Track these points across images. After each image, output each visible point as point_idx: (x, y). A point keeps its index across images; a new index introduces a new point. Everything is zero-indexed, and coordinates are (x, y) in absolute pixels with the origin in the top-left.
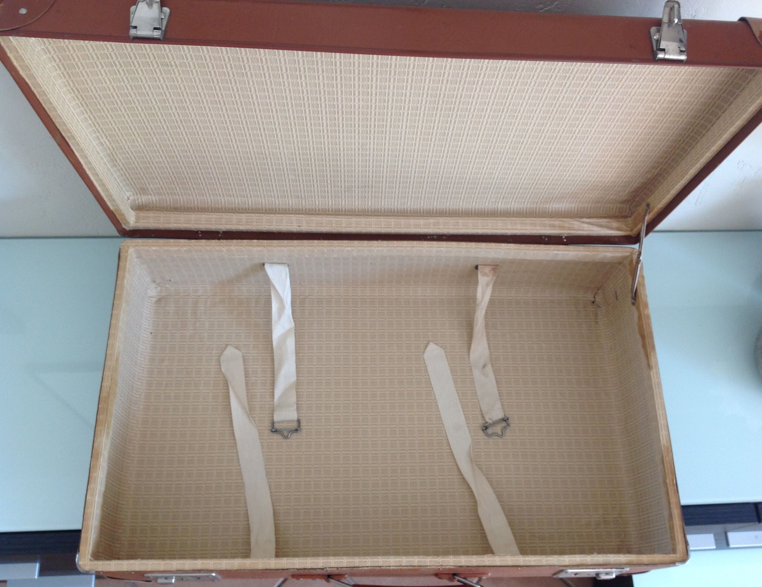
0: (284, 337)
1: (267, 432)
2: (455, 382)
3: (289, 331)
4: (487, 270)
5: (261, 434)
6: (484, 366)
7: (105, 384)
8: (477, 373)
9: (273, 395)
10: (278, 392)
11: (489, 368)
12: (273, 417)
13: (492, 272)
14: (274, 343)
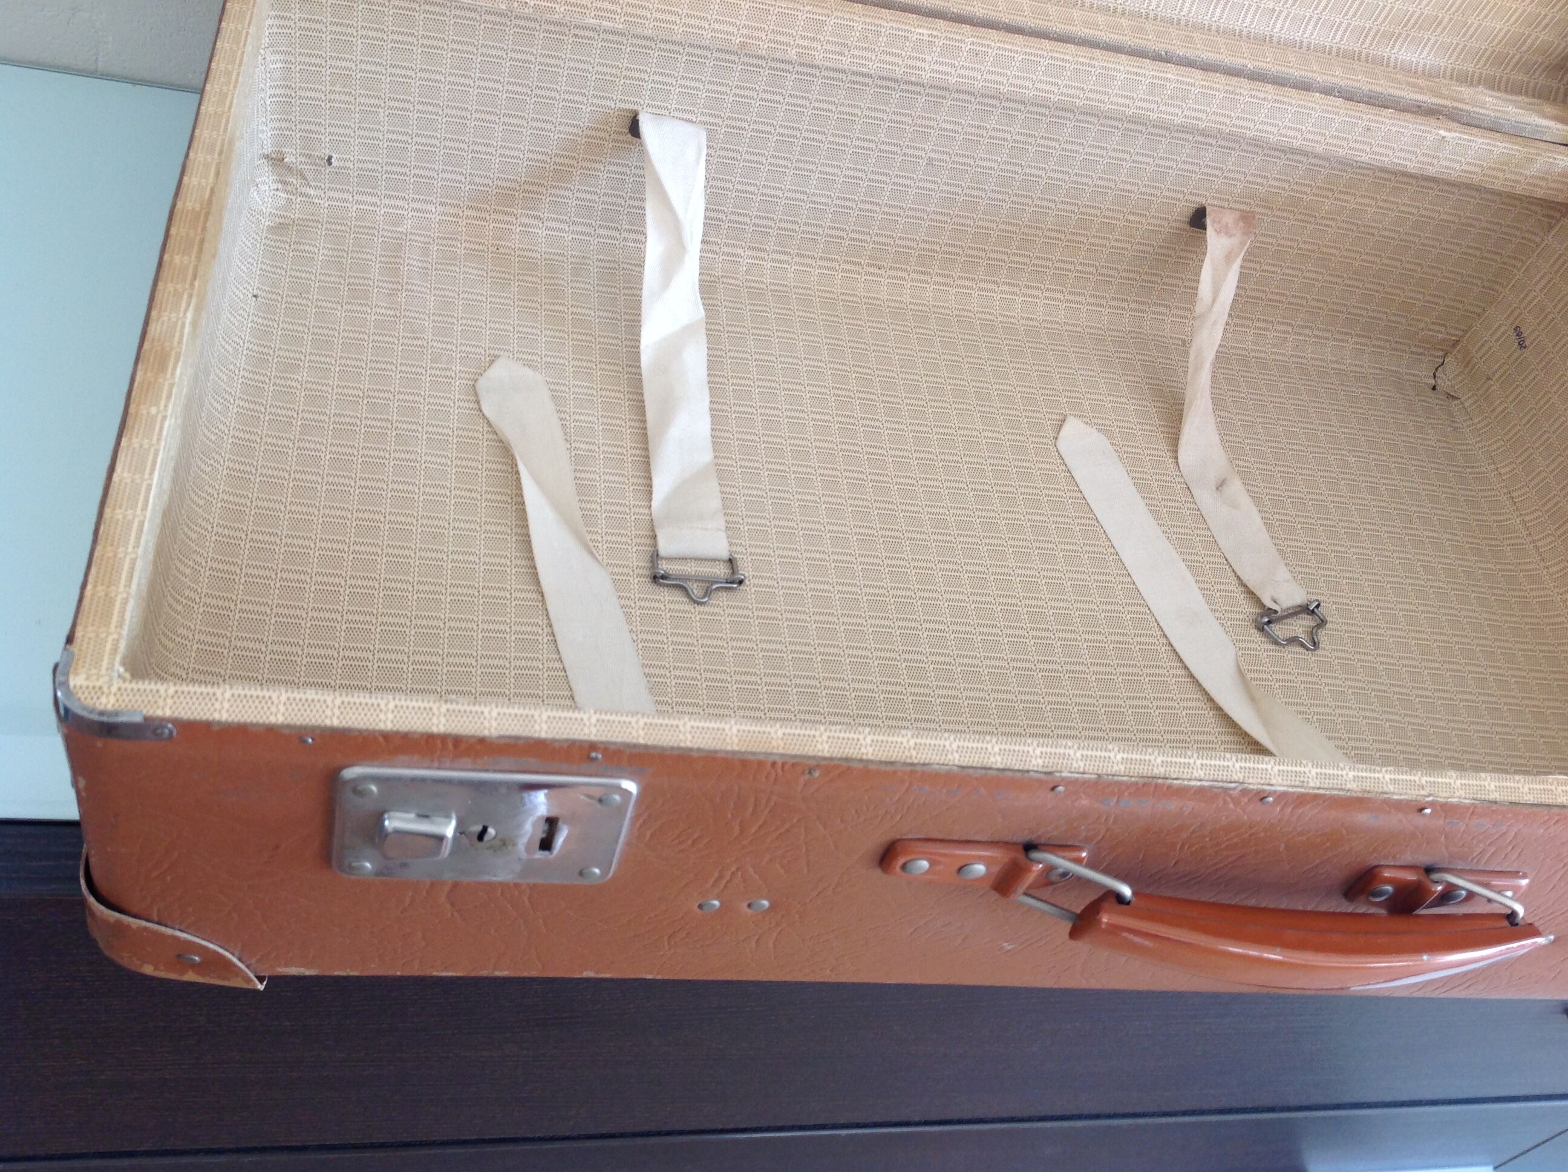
0: (673, 346)
1: (639, 584)
2: (1155, 513)
3: (688, 330)
4: (1229, 218)
5: (619, 585)
6: (1221, 485)
7: (192, 180)
8: (1205, 498)
9: (650, 493)
10: (663, 484)
11: (1236, 486)
12: (655, 545)
13: (1241, 224)
14: (646, 358)
